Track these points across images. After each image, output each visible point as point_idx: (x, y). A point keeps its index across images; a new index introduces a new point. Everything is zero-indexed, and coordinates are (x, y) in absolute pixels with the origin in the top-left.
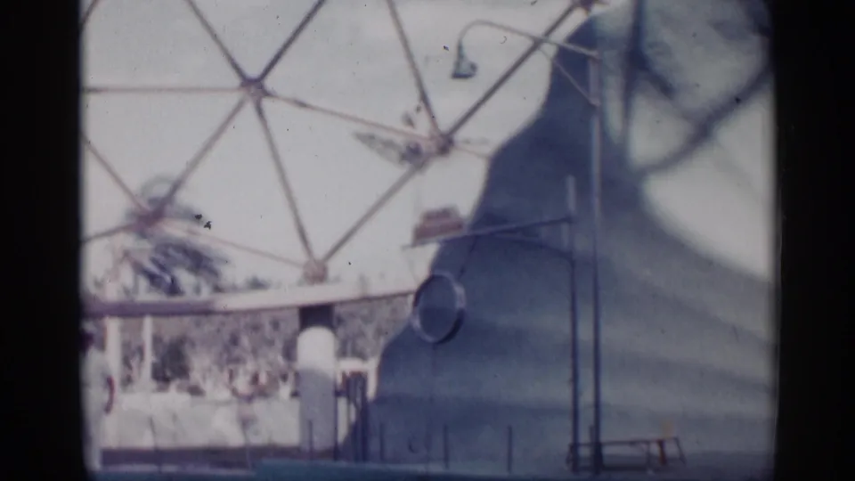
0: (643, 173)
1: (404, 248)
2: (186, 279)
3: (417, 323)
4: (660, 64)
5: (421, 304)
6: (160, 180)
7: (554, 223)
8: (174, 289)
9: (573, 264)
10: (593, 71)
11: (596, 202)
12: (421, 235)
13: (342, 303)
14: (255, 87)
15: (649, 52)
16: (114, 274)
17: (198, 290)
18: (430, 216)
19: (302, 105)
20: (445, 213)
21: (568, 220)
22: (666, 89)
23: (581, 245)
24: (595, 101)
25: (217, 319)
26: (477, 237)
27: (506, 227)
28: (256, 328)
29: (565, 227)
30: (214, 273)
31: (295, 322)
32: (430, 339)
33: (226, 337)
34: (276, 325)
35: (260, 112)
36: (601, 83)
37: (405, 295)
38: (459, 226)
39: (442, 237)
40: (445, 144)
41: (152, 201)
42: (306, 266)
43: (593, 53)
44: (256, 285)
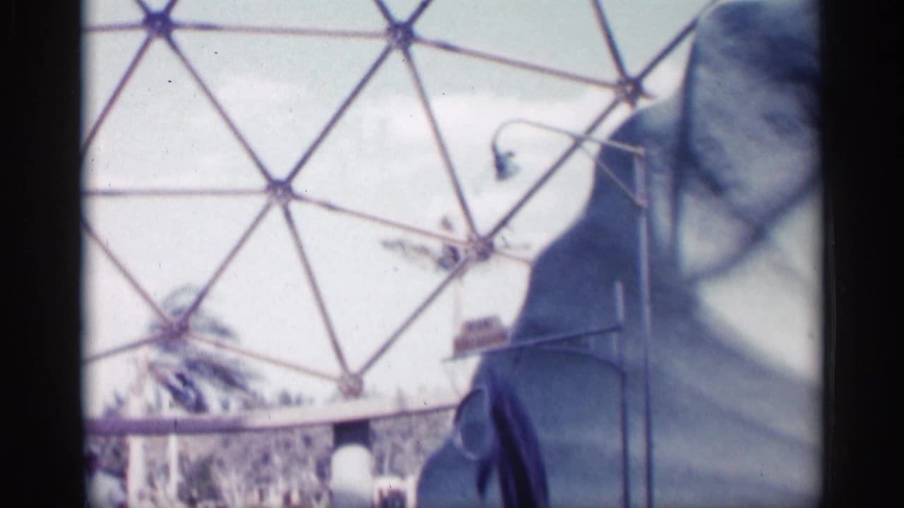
0: (694, 279)
1: (444, 361)
2: (212, 394)
3: (459, 441)
4: (710, 160)
5: (463, 419)
6: (185, 289)
7: (602, 333)
8: (199, 406)
9: (623, 376)
10: (639, 170)
11: (647, 310)
12: (462, 347)
13: (377, 419)
14: (281, 189)
15: (699, 148)
16: (138, 389)
17: (225, 406)
18: (470, 327)
19: (330, 207)
20: (486, 323)
21: (617, 329)
22: (716, 187)
23: (632, 355)
24: (641, 201)
25: (245, 437)
26: (521, 349)
27: (551, 337)
28: (288, 445)
29: (614, 337)
30: (243, 388)
31: (328, 439)
32: (472, 456)
33: (255, 455)
34: (308, 441)
35: (288, 215)
36: (648, 181)
37: (445, 409)
38: (502, 335)
39: (485, 349)
40: (485, 249)
41: (177, 312)
42: (341, 380)
43: (640, 150)
44: (286, 400)
